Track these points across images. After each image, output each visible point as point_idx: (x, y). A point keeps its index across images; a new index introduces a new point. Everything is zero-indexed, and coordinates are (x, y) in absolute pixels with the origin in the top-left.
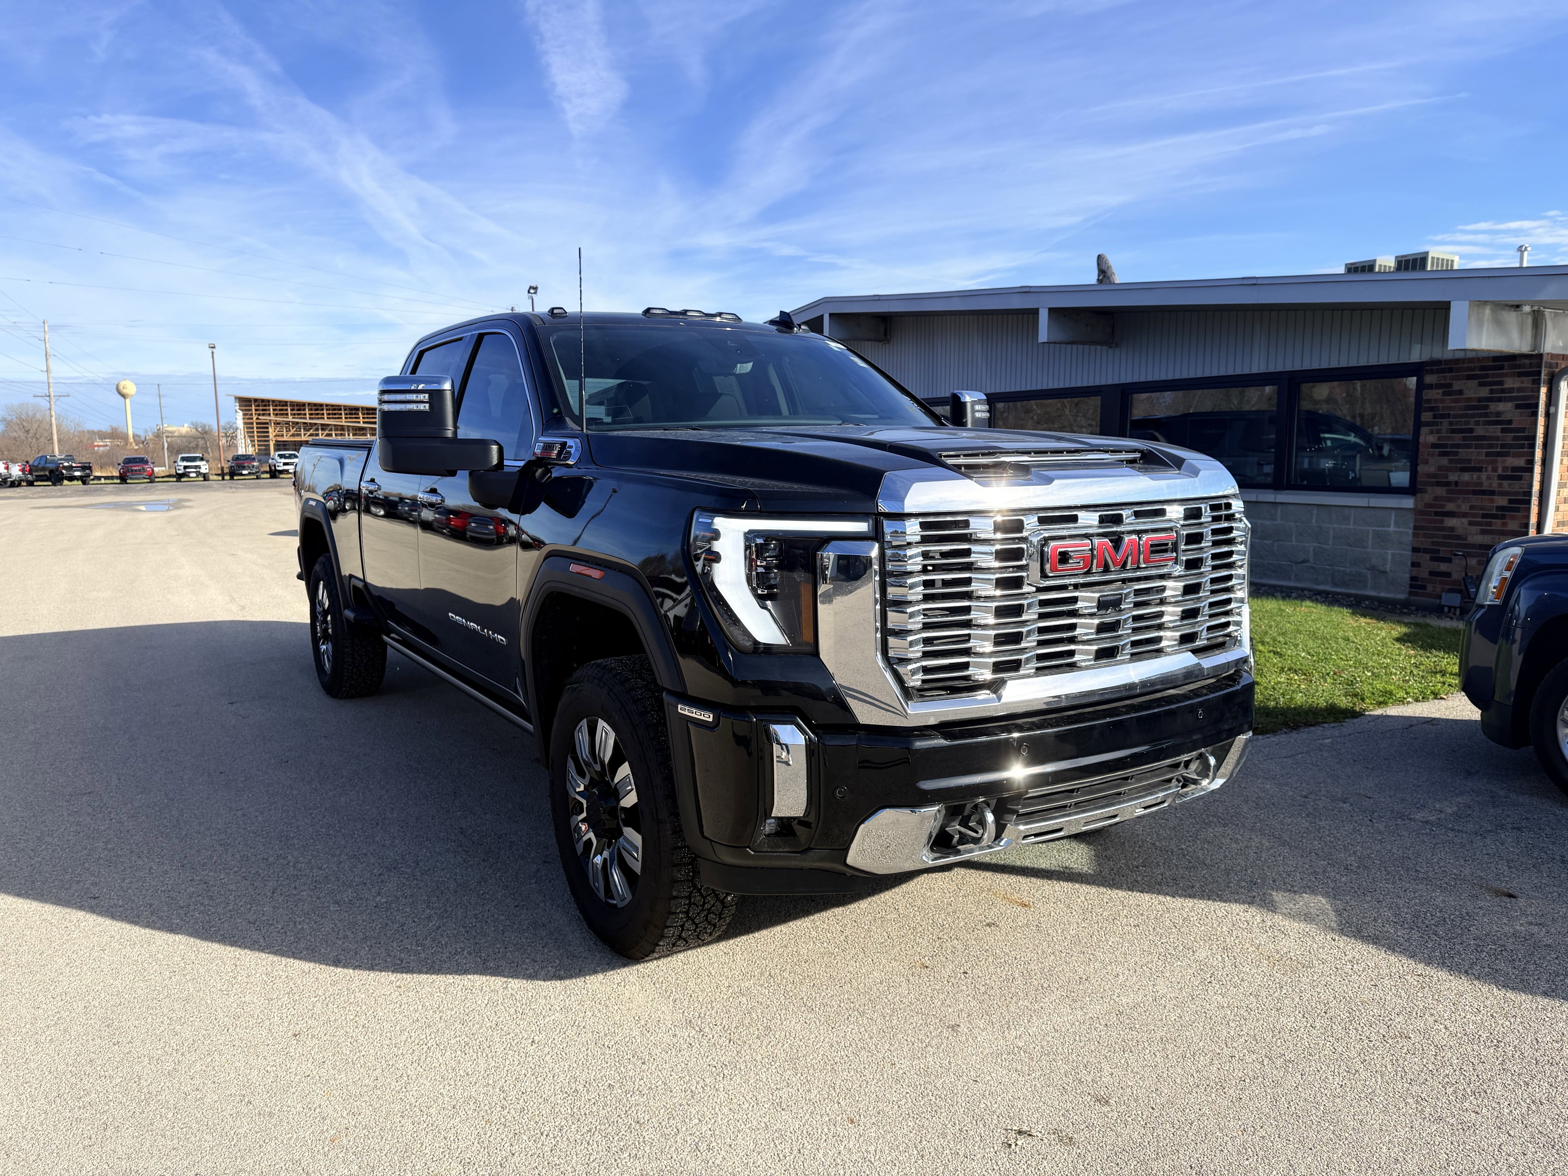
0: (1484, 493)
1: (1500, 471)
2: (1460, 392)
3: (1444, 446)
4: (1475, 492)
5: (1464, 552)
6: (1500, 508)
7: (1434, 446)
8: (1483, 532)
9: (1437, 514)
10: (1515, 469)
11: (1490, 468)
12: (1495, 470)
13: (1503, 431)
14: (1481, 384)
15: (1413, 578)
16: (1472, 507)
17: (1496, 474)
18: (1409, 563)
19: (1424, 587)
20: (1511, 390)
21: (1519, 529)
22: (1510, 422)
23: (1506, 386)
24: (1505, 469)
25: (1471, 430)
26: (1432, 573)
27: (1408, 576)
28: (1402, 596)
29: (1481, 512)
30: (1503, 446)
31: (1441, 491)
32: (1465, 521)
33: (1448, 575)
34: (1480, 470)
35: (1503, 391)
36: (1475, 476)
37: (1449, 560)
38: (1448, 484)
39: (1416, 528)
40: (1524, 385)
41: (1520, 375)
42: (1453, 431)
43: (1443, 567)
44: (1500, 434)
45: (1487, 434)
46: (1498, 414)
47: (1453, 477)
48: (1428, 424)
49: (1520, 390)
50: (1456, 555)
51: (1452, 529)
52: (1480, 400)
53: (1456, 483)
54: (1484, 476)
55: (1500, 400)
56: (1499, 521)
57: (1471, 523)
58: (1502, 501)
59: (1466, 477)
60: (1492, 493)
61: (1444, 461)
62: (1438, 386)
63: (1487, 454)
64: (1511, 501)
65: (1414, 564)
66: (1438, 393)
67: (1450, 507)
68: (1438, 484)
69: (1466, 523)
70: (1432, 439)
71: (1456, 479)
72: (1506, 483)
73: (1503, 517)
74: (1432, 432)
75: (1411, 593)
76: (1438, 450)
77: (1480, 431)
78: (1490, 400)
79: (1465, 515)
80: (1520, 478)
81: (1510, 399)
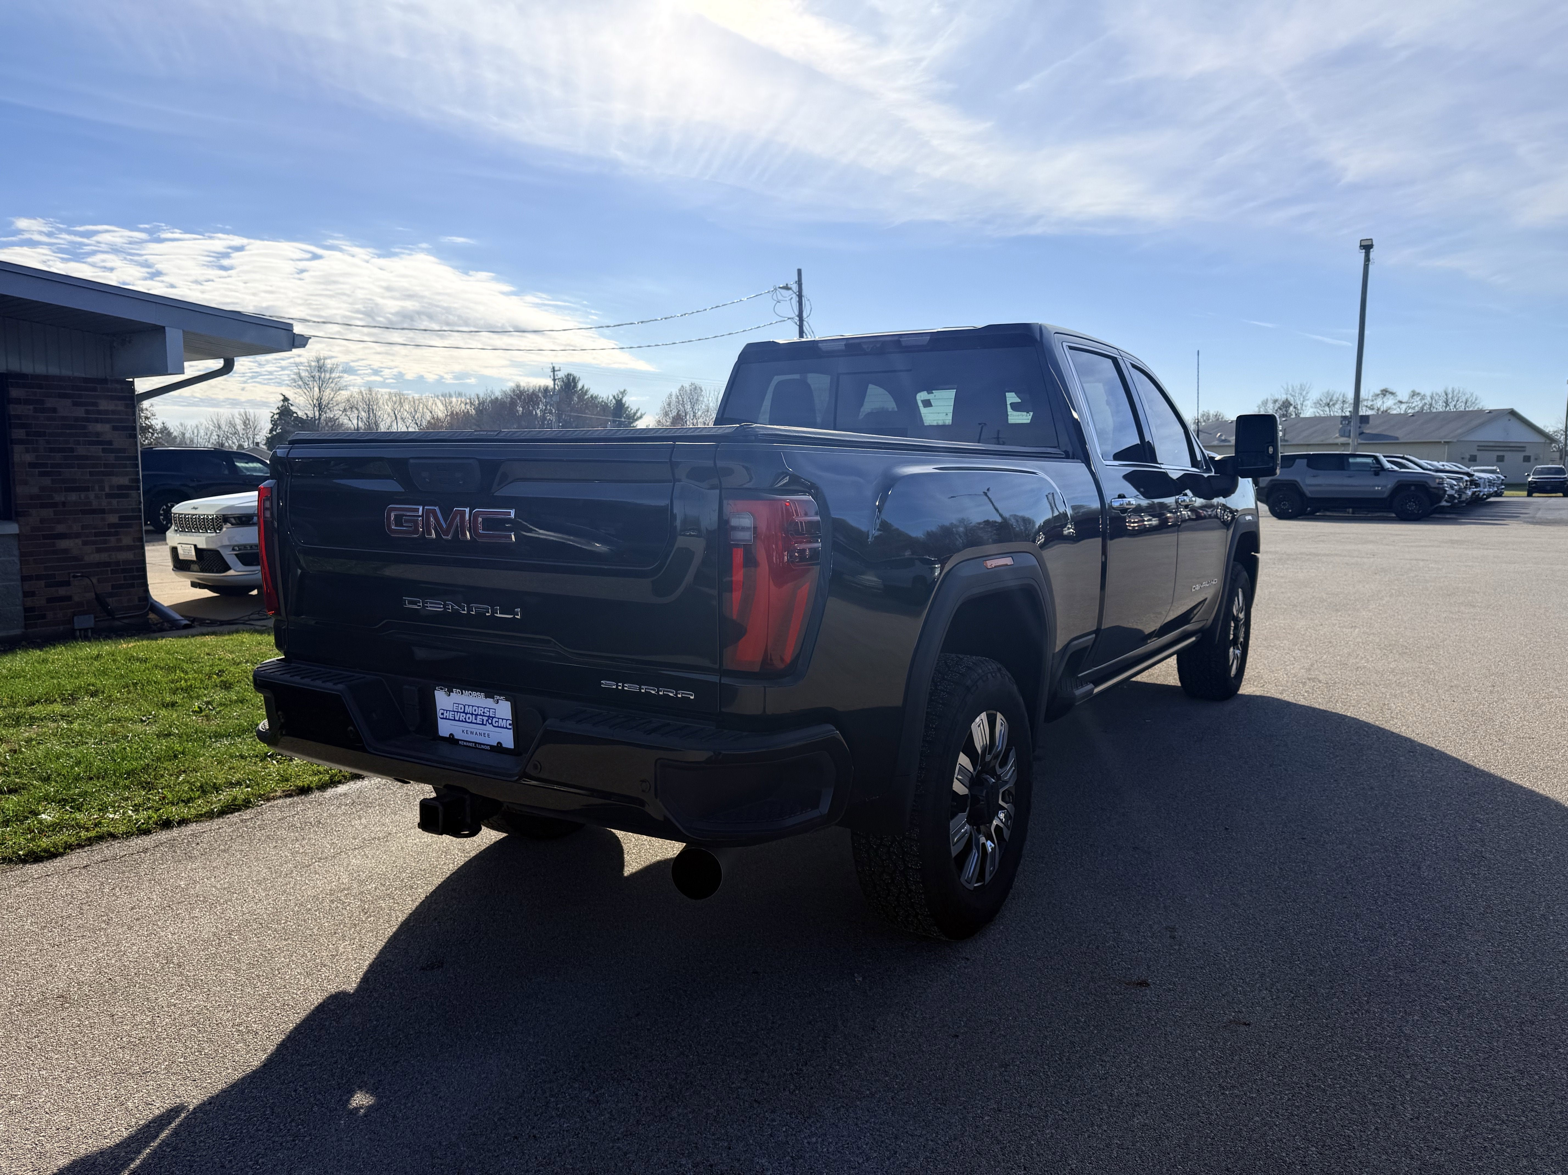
0: (93, 512)
1: (107, 490)
2: (54, 410)
3: (45, 465)
4: (84, 512)
5: (82, 572)
6: (110, 526)
7: (32, 465)
8: (99, 551)
9: (45, 537)
10: (120, 487)
11: (97, 488)
12: (102, 489)
13: (104, 450)
14: (75, 404)
15: (27, 610)
16: (83, 527)
17: (104, 493)
18: (20, 594)
19: (43, 617)
20: (106, 412)
21: (133, 544)
22: (110, 443)
23: (101, 408)
24: (111, 487)
25: (72, 450)
26: (50, 600)
27: (20, 608)
28: (17, 632)
29: (93, 531)
30: (106, 466)
31: (47, 513)
32: (79, 541)
33: (69, 598)
34: (87, 489)
35: (99, 412)
36: (83, 496)
37: (68, 584)
38: (54, 505)
39: (22, 555)
40: (119, 408)
41: (112, 398)
42: (52, 450)
43: (62, 591)
44: (103, 455)
45: (89, 454)
46: (98, 434)
47: (59, 498)
48: (21, 442)
49: (114, 412)
50: (74, 577)
51: (66, 551)
52: (77, 419)
53: (64, 504)
54: (92, 495)
55: (97, 421)
56: (112, 539)
57: (85, 543)
58: (113, 519)
59: (73, 497)
60: (103, 511)
61: (47, 481)
62: (27, 402)
63: (91, 474)
64: (121, 518)
65: (26, 594)
66: (29, 410)
67: (60, 528)
68: (43, 506)
69: (80, 543)
70: (29, 458)
71: (63, 499)
72: (114, 501)
73: (116, 534)
74: (27, 451)
75: (26, 626)
76: (37, 470)
77: (81, 450)
78: (88, 420)
79: (77, 536)
80: (126, 496)
81: (108, 421)
